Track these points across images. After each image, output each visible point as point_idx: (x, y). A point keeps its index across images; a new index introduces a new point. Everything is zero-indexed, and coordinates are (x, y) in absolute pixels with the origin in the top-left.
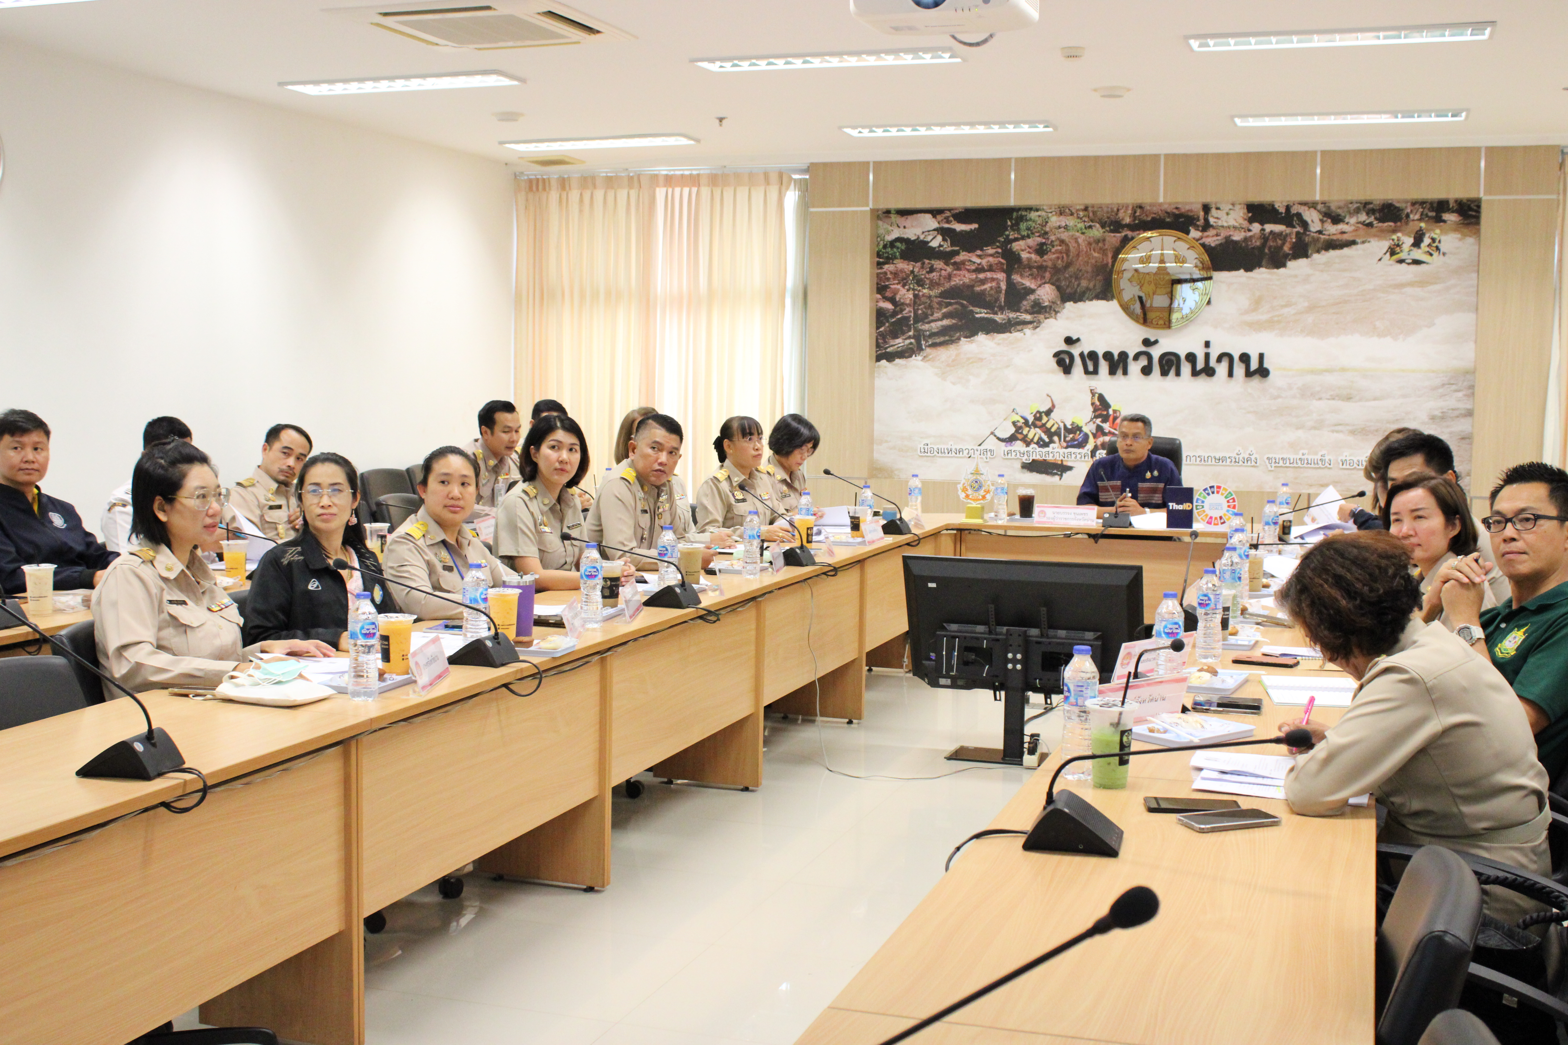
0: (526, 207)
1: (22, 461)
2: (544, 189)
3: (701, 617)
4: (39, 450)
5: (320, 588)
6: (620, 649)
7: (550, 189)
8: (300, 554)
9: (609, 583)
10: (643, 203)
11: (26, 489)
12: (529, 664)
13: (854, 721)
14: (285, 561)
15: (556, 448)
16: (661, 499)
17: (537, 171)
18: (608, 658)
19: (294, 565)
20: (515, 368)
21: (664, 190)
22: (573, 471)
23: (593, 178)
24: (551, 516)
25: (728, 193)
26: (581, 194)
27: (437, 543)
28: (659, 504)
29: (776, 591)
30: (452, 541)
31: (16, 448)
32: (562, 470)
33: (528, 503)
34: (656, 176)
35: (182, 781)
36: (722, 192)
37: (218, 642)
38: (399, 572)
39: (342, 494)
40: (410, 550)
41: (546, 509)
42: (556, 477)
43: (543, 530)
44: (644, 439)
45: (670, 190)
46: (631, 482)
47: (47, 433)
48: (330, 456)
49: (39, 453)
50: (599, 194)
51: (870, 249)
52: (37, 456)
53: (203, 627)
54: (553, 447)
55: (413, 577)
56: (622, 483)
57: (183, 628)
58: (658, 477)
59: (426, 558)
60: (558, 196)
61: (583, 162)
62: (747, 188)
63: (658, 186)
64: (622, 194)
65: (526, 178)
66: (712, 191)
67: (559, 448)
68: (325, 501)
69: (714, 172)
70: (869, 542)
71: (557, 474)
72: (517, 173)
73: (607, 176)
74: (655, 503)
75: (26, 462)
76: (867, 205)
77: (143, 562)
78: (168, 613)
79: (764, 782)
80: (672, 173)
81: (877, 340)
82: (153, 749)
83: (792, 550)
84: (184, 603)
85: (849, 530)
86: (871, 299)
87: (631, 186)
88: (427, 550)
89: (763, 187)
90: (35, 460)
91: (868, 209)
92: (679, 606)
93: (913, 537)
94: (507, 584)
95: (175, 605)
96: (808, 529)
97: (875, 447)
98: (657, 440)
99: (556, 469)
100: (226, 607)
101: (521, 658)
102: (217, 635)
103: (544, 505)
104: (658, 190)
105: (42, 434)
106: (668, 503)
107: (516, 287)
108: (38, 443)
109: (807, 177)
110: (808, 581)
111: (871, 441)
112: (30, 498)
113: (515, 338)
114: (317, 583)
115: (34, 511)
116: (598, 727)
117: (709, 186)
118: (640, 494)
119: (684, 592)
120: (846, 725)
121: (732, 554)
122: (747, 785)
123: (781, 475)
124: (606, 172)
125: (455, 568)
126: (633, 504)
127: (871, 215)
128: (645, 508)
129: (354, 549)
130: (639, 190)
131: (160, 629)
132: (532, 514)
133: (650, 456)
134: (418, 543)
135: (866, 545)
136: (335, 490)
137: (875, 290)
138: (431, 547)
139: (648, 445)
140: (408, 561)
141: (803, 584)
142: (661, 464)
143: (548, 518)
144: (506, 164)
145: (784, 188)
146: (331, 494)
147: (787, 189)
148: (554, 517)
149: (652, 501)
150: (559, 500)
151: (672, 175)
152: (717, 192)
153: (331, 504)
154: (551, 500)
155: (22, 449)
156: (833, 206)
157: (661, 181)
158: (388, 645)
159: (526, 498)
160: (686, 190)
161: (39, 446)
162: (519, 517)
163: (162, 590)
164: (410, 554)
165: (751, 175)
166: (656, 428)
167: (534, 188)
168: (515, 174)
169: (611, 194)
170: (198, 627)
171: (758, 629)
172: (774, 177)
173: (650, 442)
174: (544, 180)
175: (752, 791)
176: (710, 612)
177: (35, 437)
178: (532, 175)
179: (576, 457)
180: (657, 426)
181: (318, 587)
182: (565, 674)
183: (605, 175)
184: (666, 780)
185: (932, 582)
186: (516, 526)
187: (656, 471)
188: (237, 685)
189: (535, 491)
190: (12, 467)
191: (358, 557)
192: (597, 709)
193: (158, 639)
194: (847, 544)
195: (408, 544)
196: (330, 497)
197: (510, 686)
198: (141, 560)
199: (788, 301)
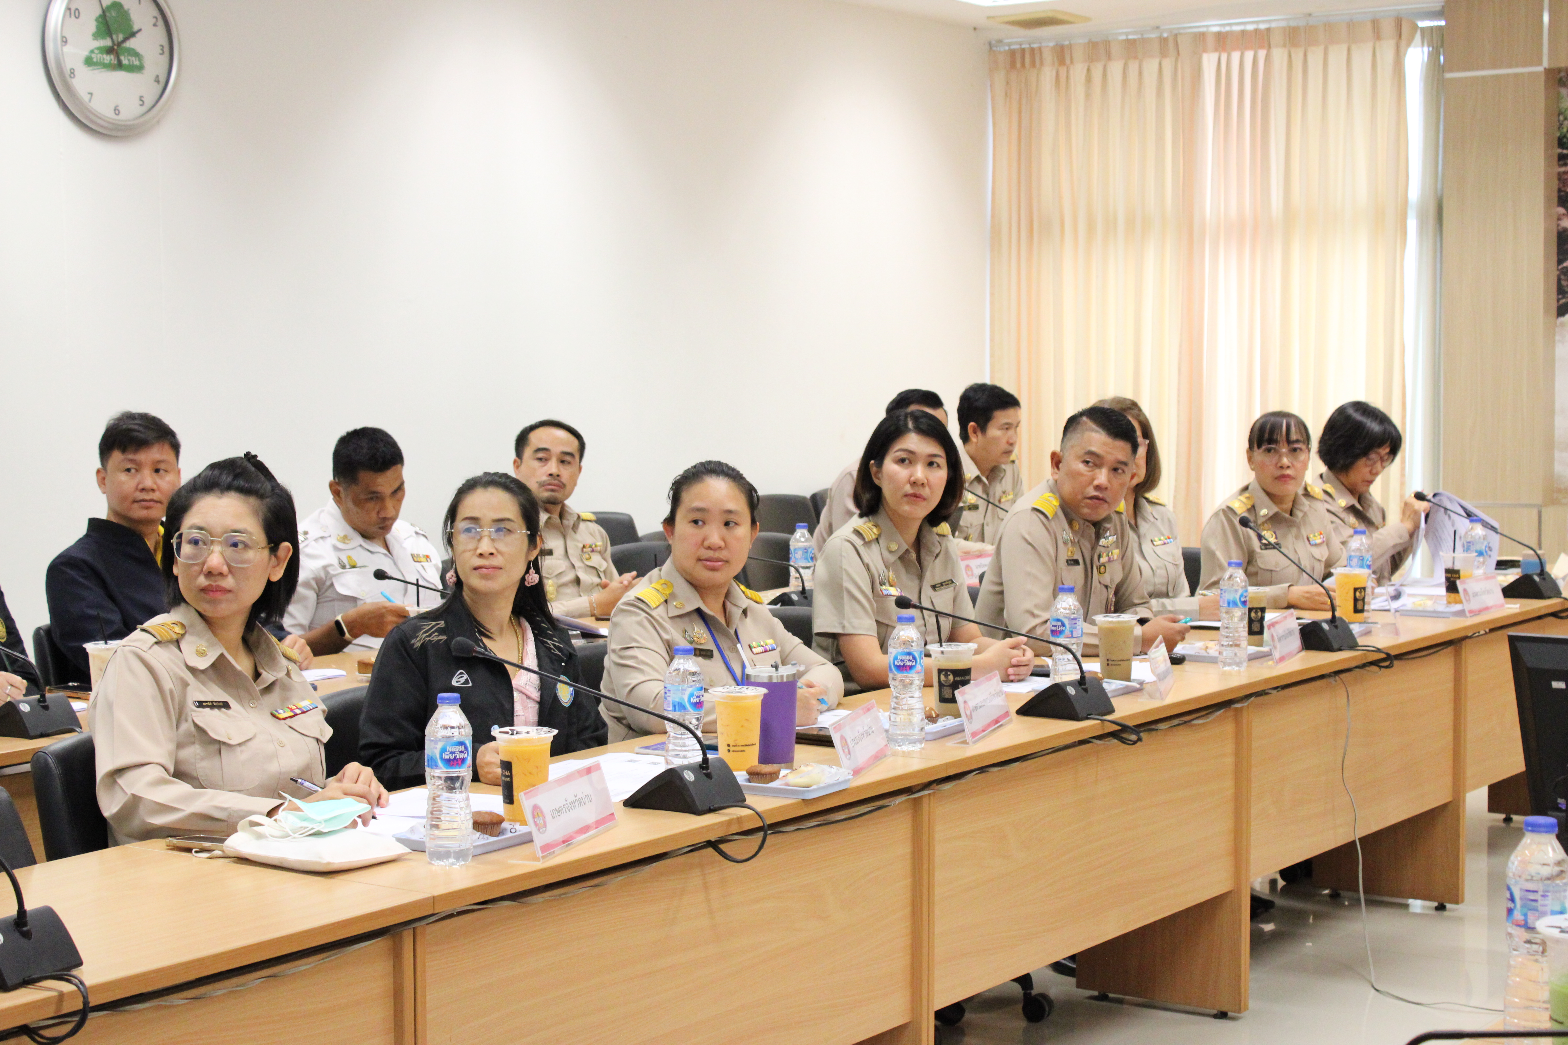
0: (1006, 94)
1: (137, 489)
2: (1033, 64)
3: (1113, 734)
4: (162, 472)
5: (470, 685)
6: (948, 786)
7: (1042, 64)
8: (441, 631)
9: (951, 677)
10: (1183, 78)
11: (145, 529)
12: (752, 812)
13: (1448, 906)
14: (417, 643)
15: (907, 461)
16: (1103, 542)
17: (1020, 37)
18: (925, 801)
19: (430, 648)
20: (992, 340)
21: (1214, 56)
22: (935, 498)
23: (1107, 44)
24: (902, 571)
25: (1315, 57)
26: (1089, 70)
27: (688, 614)
28: (1099, 549)
29: (1274, 692)
30: (712, 610)
31: (128, 470)
32: (916, 496)
33: (862, 550)
34: (1203, 35)
35: (55, 994)
36: (1305, 55)
37: (274, 767)
38: (621, 657)
39: (511, 538)
40: (640, 624)
41: (892, 558)
42: (907, 508)
43: (885, 592)
44: (1072, 447)
45: (1224, 57)
46: (1050, 516)
47: (176, 447)
48: (496, 478)
49: (161, 478)
50: (1116, 68)
51: (1546, 134)
52: (159, 481)
53: (250, 744)
54: (902, 461)
55: (641, 667)
56: (1035, 516)
57: (217, 746)
58: (1093, 508)
59: (666, 636)
60: (1054, 73)
61: (1087, 19)
62: (1344, 47)
63: (1205, 51)
64: (1151, 66)
65: (1007, 48)
66: (1290, 56)
67: (910, 462)
68: (485, 546)
69: (1293, 24)
70: (1470, 612)
71: (908, 503)
72: (993, 42)
73: (1128, 40)
74: (1093, 548)
75: (143, 490)
76: (1540, 63)
77: (157, 643)
78: (193, 721)
79: (1252, 1004)
80: (1228, 29)
81: (1559, 281)
82: (23, 941)
83: (1315, 625)
84: (226, 705)
85: (1442, 591)
86: (1547, 215)
87: (1164, 54)
88: (668, 625)
89: (1371, 44)
90: (155, 487)
91: (1540, 69)
92: (1072, 715)
93: (1562, 603)
94: (753, 680)
95: (208, 710)
96: (1355, 590)
97: (1557, 454)
98: (1093, 449)
99: (906, 495)
100: (304, 712)
101: (748, 802)
102: (274, 756)
103: (891, 552)
104: (1205, 56)
105: (167, 448)
106: (1117, 548)
107: (993, 216)
108: (159, 462)
109: (1442, 23)
110: (1343, 676)
111: (1550, 445)
112: (150, 543)
113: (992, 294)
114: (466, 676)
115: (156, 562)
116: (908, 911)
117: (1284, 46)
118: (1068, 535)
119: (1084, 693)
120: (1433, 912)
121: (1217, 629)
122: (1224, 1009)
123: (1343, 501)
124: (1127, 34)
125: (716, 653)
126: (1052, 552)
127: (1546, 81)
128: (1075, 557)
129: (530, 623)
130: (1177, 60)
131: (180, 746)
132: (868, 567)
133: (1080, 474)
134: (654, 613)
135: (1465, 616)
136: (498, 530)
137: (1556, 200)
138: (678, 620)
139: (1078, 457)
140: (636, 641)
141: (1332, 680)
142: (1098, 488)
143: (896, 572)
144: (975, 29)
145: (1403, 42)
146: (494, 536)
147: (1409, 44)
148: (907, 571)
149: (1086, 545)
150: (918, 543)
151: (1227, 32)
152: (1298, 55)
153: (493, 551)
154: (903, 543)
155: (137, 470)
156: (1483, 68)
157: (1210, 42)
158: (511, 776)
159: (858, 542)
160: (1249, 55)
161: (162, 466)
162: (845, 570)
163: (185, 684)
164: (639, 629)
165: (1351, 26)
166: (1093, 430)
167: (1018, 65)
168: (990, 44)
169: (1133, 66)
170: (240, 745)
171: (1237, 753)
172: (1388, 28)
173: (1082, 452)
174: (1032, 50)
175: (1233, 1019)
176: (1125, 728)
177: (157, 453)
178: (1016, 43)
179: (940, 476)
180: (1094, 426)
181: (466, 682)
182: (832, 826)
183: (1124, 37)
184: (1096, 993)
185: (1559, 679)
186: (841, 586)
187: (1091, 498)
188: (260, 836)
189: (875, 530)
190: (123, 498)
191: (535, 636)
192: (908, 881)
193: (177, 763)
194: (1435, 615)
195: (637, 614)
196: (493, 540)
197: (723, 847)
198: (155, 640)
199: (1412, 224)
